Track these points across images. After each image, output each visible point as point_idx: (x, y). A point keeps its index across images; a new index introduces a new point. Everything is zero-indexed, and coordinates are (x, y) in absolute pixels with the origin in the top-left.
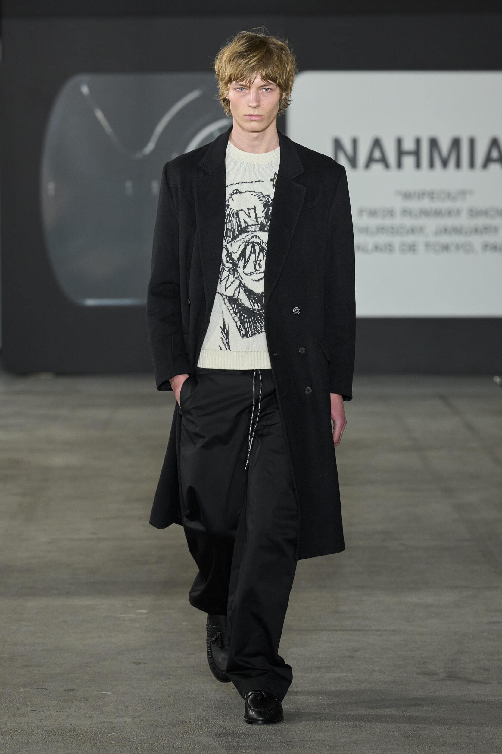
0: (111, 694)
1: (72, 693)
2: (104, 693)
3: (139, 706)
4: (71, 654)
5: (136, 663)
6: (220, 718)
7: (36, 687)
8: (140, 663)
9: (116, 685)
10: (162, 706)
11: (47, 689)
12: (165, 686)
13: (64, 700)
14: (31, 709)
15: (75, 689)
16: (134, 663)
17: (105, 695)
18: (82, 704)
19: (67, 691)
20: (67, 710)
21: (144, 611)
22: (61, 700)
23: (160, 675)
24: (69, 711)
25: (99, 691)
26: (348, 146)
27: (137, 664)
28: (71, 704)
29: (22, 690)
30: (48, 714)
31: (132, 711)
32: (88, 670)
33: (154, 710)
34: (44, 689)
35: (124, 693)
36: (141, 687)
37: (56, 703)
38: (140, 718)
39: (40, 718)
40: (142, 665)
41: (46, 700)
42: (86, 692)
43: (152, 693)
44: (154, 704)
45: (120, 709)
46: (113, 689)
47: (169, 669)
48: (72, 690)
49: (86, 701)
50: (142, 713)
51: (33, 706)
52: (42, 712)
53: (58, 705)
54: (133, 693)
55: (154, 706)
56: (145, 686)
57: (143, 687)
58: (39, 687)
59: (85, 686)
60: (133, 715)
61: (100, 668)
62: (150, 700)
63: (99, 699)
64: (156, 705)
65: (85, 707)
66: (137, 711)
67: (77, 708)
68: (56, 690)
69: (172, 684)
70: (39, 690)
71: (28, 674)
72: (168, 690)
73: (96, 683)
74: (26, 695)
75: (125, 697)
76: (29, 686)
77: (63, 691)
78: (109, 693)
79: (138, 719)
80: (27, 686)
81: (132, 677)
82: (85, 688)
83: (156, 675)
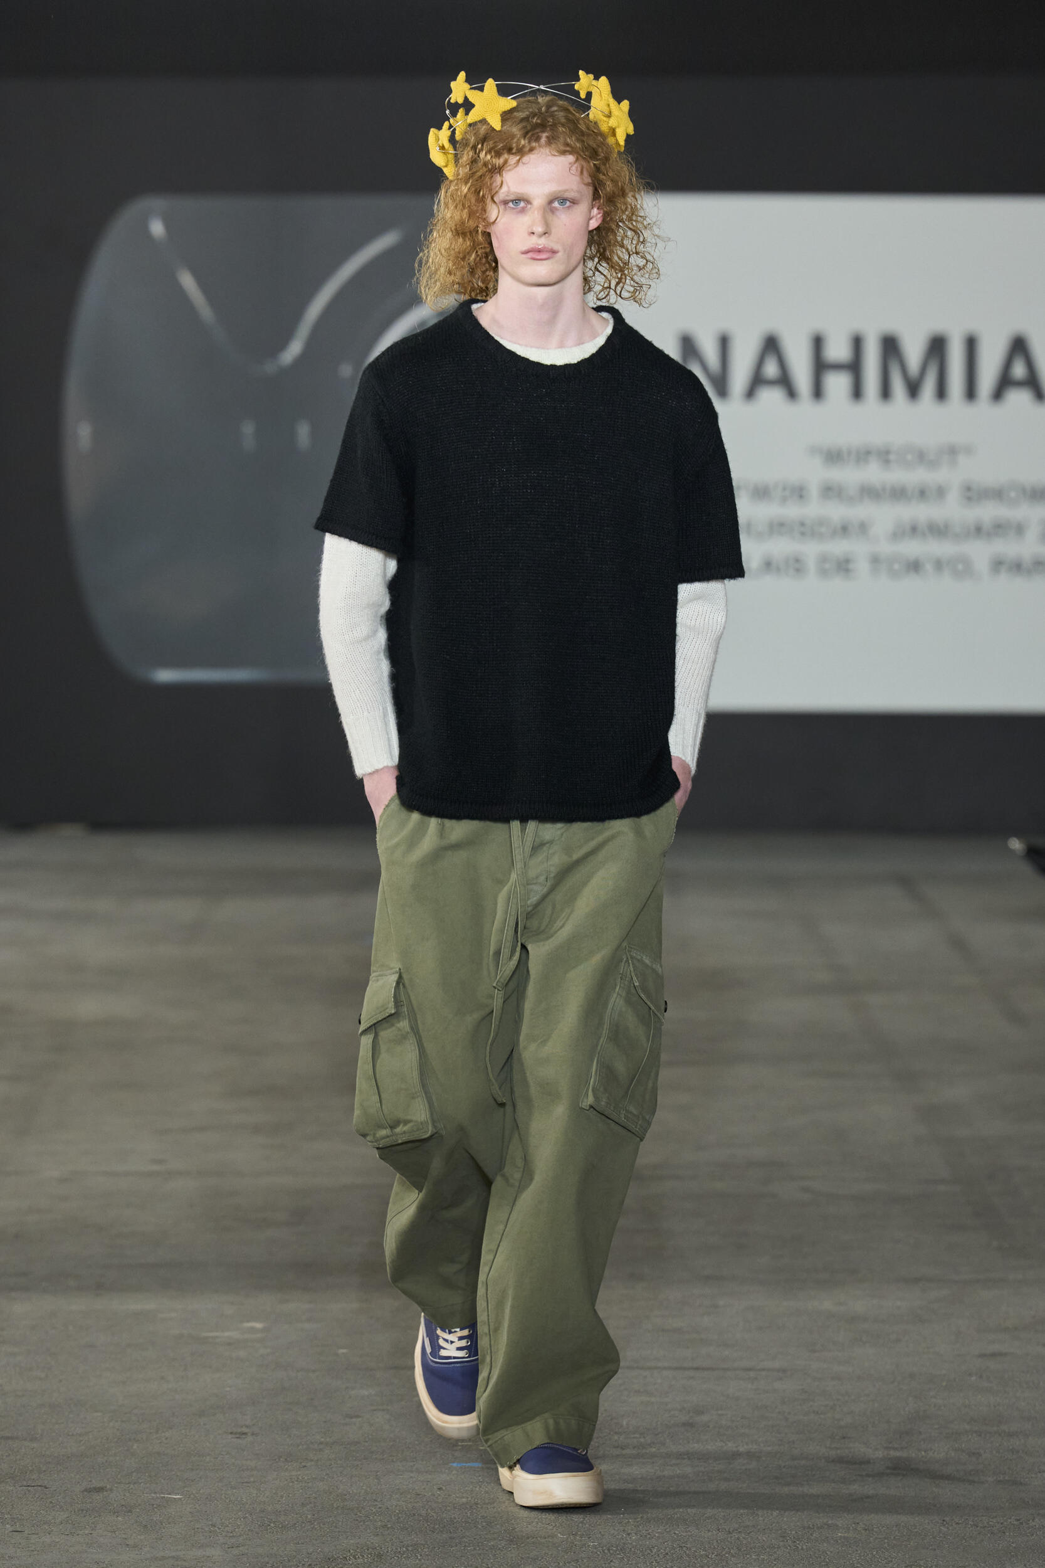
0: (180, 1499)
1: (97, 1497)
2: (167, 1496)
3: (239, 1523)
4: (99, 1414)
5: (236, 1433)
6: (408, 1550)
7: (25, 1483)
8: (245, 1434)
9: (193, 1480)
10: (287, 1525)
11: (46, 1488)
12: (296, 1483)
13: (83, 1510)
14: (11, 1529)
15: (106, 1487)
16: (231, 1433)
17: (168, 1500)
18: (120, 1519)
19: (90, 1492)
20: (87, 1532)
21: (259, 1325)
22: (77, 1511)
23: (286, 1459)
24: (91, 1534)
25: (155, 1493)
26: (709, 350)
27: (238, 1436)
28: (96, 1519)
30: (47, 1539)
31: (224, 1534)
32: (135, 1447)
33: (270, 1532)
34: (39, 1488)
35: (209, 1497)
36: (244, 1484)
37: (65, 1516)
38: (241, 1549)
39: (32, 1549)
40: (250, 1438)
41: (43, 1510)
42: (127, 1494)
43: (267, 1497)
44: (272, 1520)
45: (200, 1530)
46: (186, 1489)
47: (305, 1447)
48: (100, 1490)
49: (128, 1512)
50: (244, 1540)
51: (15, 1523)
52: (36, 1536)
53: (70, 1522)
54: (227, 1496)
55: (272, 1525)
56: (254, 1482)
57: (249, 1485)
58: (30, 1483)
59: (127, 1482)
60: (225, 1542)
61: (160, 1443)
62: (263, 1511)
63: (156, 1510)
64: (275, 1522)
65: (125, 1525)
66: (235, 1534)
67: (110, 1528)
68: (65, 1489)
69: (310, 1479)
70: (29, 1488)
71: (9, 1455)
72: (301, 1491)
73: (150, 1476)
74: (3, 1498)
75: (211, 1504)
76: (9, 1480)
77: (80, 1491)
78: (175, 1497)
79: (237, 1552)
80: (6, 1480)
81: (227, 1464)
82: (128, 1486)
83: (278, 1460)
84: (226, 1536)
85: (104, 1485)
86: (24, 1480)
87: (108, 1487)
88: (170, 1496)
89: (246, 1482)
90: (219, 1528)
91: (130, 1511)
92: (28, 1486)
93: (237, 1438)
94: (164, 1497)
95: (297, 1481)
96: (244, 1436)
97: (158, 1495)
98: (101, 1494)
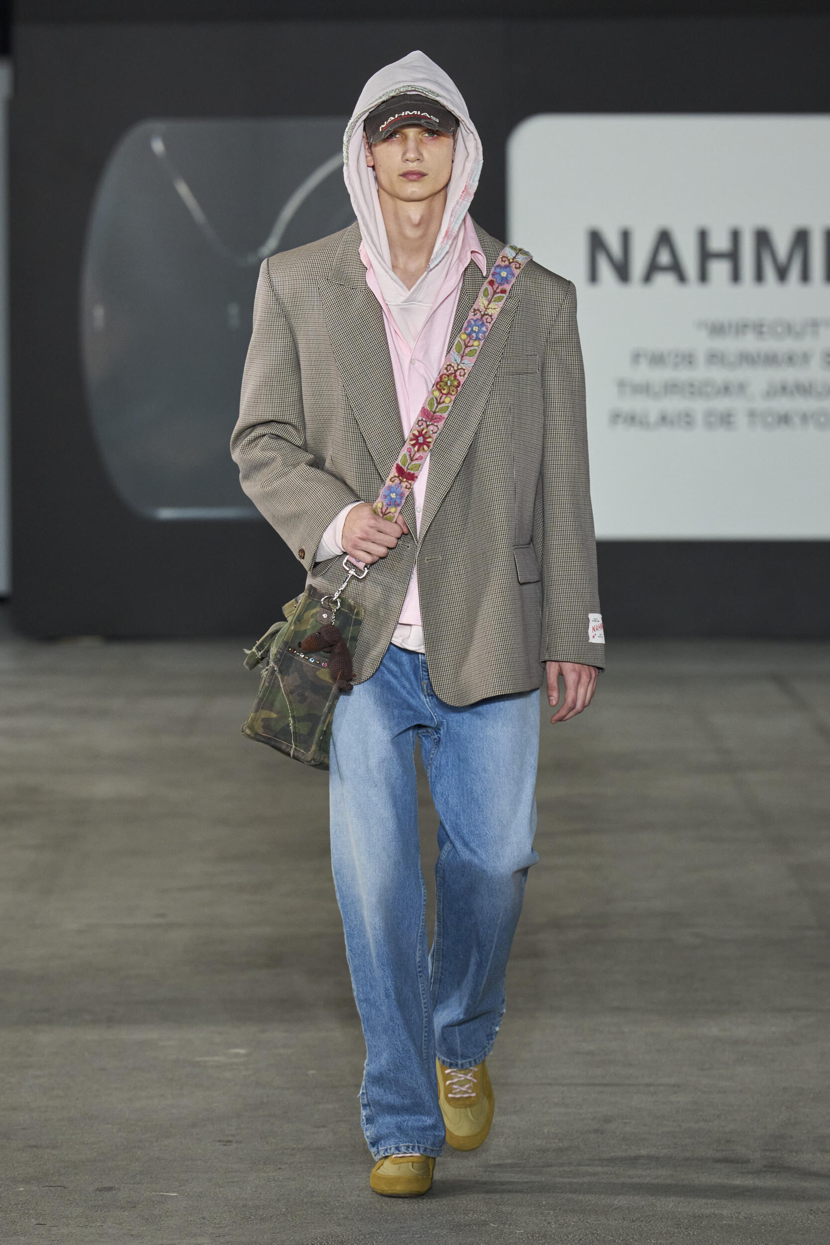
0: (176, 1196)
1: (108, 1195)
2: (165, 1194)
3: (225, 1216)
4: (110, 1126)
5: (223, 1141)
6: (365, 1238)
7: (47, 1184)
8: (231, 1142)
9: (187, 1181)
10: (265, 1217)
11: (65, 1188)
12: (272, 1182)
13: (95, 1206)
14: (35, 1223)
15: (114, 1187)
16: (219, 1141)
17: (166, 1197)
18: (126, 1213)
19: (101, 1191)
20: (98, 1224)
21: (242, 1051)
22: (90, 1207)
23: (264, 1162)
24: (102, 1226)
25: (155, 1191)
26: (614, 243)
27: (224, 1143)
28: (106, 1213)
29: (21, 1189)
30: (65, 1230)
31: (213, 1225)
32: (139, 1153)
33: (251, 1224)
34: (59, 1188)
35: (200, 1195)
36: (230, 1184)
37: (81, 1211)
38: (227, 1237)
39: (52, 1239)
40: (235, 1145)
41: (62, 1206)
42: (132, 1193)
43: (249, 1194)
44: (252, 1213)
45: (192, 1222)
46: (181, 1188)
47: (280, 1152)
48: (110, 1189)
49: (132, 1208)
50: (229, 1230)
51: (39, 1217)
52: (56, 1228)
53: (85, 1216)
54: (215, 1194)
55: (252, 1217)
56: (237, 1182)
57: (234, 1184)
58: (51, 1184)
59: (132, 1182)
60: (213, 1232)
61: (160, 1150)
62: (245, 1206)
63: (156, 1205)
64: (255, 1215)
65: (131, 1218)
66: (222, 1226)
67: (117, 1221)
68: (81, 1189)
69: (284, 1179)
70: (51, 1188)
71: (34, 1161)
72: (277, 1189)
73: (151, 1178)
74: (29, 1197)
75: (202, 1201)
76: (34, 1181)
77: (93, 1190)
78: (172, 1195)
79: (223, 1240)
80: (32, 1182)
81: (215, 1167)
82: (133, 1185)
83: (257, 1163)
84: (214, 1227)
85: (113, 1185)
86: (47, 1181)
87: (116, 1186)
88: (167, 1194)
89: (231, 1182)
90: (207, 1220)
91: (134, 1207)
92: (50, 1186)
93: (225, 1145)
94: (163, 1195)
95: (273, 1181)
96: (228, 1144)
97: (158, 1193)
98: (110, 1193)
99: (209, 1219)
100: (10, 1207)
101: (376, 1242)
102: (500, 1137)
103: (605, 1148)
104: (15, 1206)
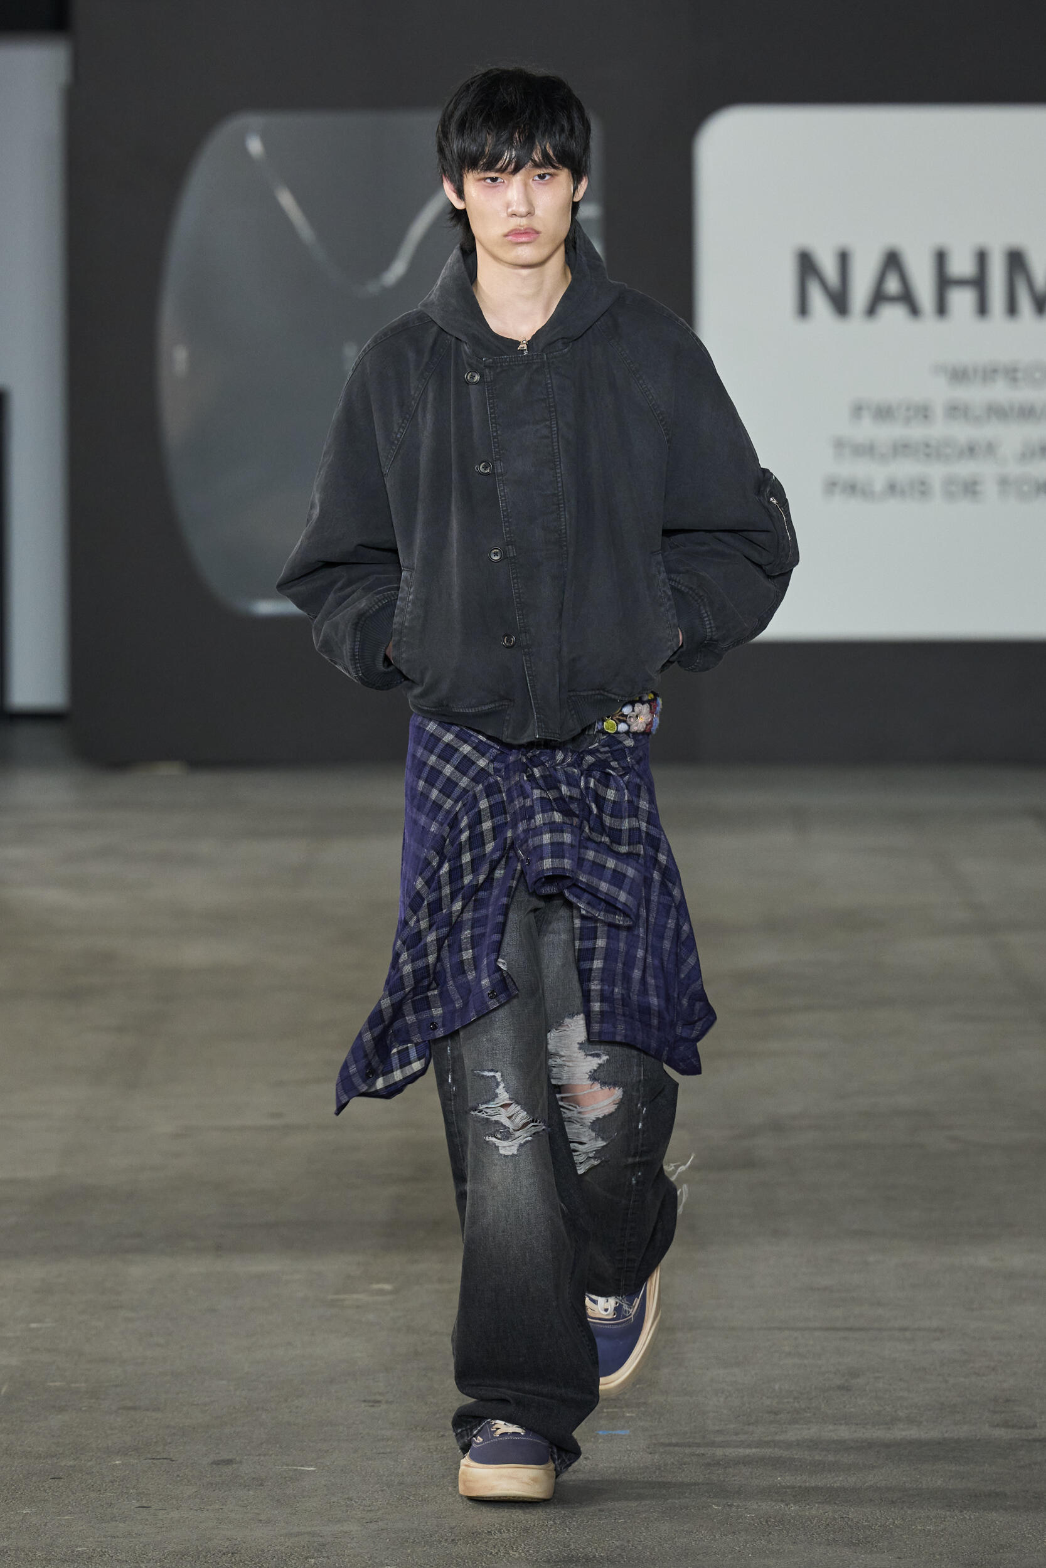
0: (314, 1471)
1: (228, 1470)
2: (299, 1468)
3: (376, 1497)
4: (224, 1382)
5: (369, 1401)
6: (555, 1523)
7: (149, 1456)
8: (379, 1402)
9: (327, 1452)
10: (428, 1497)
11: (173, 1461)
12: (435, 1453)
13: (212, 1484)
14: (137, 1505)
15: (235, 1459)
16: (365, 1401)
17: (302, 1473)
18: (251, 1493)
19: (219, 1464)
20: (217, 1507)
21: (387, 1287)
22: (205, 1484)
23: (423, 1428)
24: (222, 1509)
25: (287, 1465)
26: (829, 267)
27: (371, 1404)
28: (226, 1493)
29: (117, 1462)
30: (175, 1515)
31: (361, 1508)
32: (264, 1417)
33: (410, 1506)
34: (166, 1460)
35: (344, 1469)
36: (381, 1455)
37: (193, 1490)
38: (380, 1523)
39: (158, 1525)
40: (384, 1406)
41: (170, 1484)
42: (258, 1467)
43: (406, 1468)
44: (411, 1492)
45: (335, 1504)
46: (319, 1461)
47: (442, 1414)
48: (229, 1462)
49: (259, 1486)
50: (383, 1514)
51: (142, 1498)
52: (163, 1512)
53: (199, 1496)
54: (363, 1468)
55: (411, 1498)
56: (390, 1453)
57: (385, 1456)
58: (154, 1456)
59: (257, 1454)
60: (363, 1517)
61: (290, 1412)
62: (401, 1484)
63: (288, 1483)
64: (414, 1494)
65: (257, 1499)
66: (373, 1508)
67: (240, 1503)
68: (193, 1462)
69: (449, 1449)
70: (155, 1461)
71: (132, 1427)
72: (440, 1462)
73: (281, 1447)
74: (127, 1472)
75: (346, 1476)
76: (133, 1453)
77: (208, 1463)
78: (310, 1469)
79: (376, 1527)
80: (130, 1453)
81: (360, 1434)
82: (257, 1458)
83: (414, 1429)
84: (364, 1510)
85: (234, 1457)
86: (149, 1452)
87: (237, 1459)
88: (302, 1468)
89: (383, 1453)
90: (355, 1502)
91: (261, 1485)
92: (154, 1459)
93: (373, 1406)
94: (297, 1470)
95: (435, 1451)
96: (377, 1404)
97: (290, 1468)
98: (230, 1467)
99: (357, 1500)
100: (104, 1485)
101: (569, 1529)
102: (720, 1395)
103: (852, 1410)
104: (111, 1484)
